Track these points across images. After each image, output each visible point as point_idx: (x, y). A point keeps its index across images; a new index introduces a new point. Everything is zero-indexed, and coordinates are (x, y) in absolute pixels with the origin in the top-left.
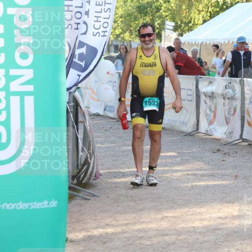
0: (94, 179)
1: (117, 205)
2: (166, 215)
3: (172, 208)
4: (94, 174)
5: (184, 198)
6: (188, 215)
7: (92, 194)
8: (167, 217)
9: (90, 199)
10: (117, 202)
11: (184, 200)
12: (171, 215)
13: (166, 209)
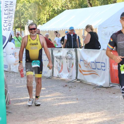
0: (8, 104)
1: (23, 117)
2: (50, 120)
3: (52, 117)
4: (8, 102)
5: (56, 112)
6: (61, 120)
7: (9, 112)
8: (51, 121)
9: (8, 115)
10: (22, 116)
11: (57, 112)
12: (53, 120)
13: (49, 118)
